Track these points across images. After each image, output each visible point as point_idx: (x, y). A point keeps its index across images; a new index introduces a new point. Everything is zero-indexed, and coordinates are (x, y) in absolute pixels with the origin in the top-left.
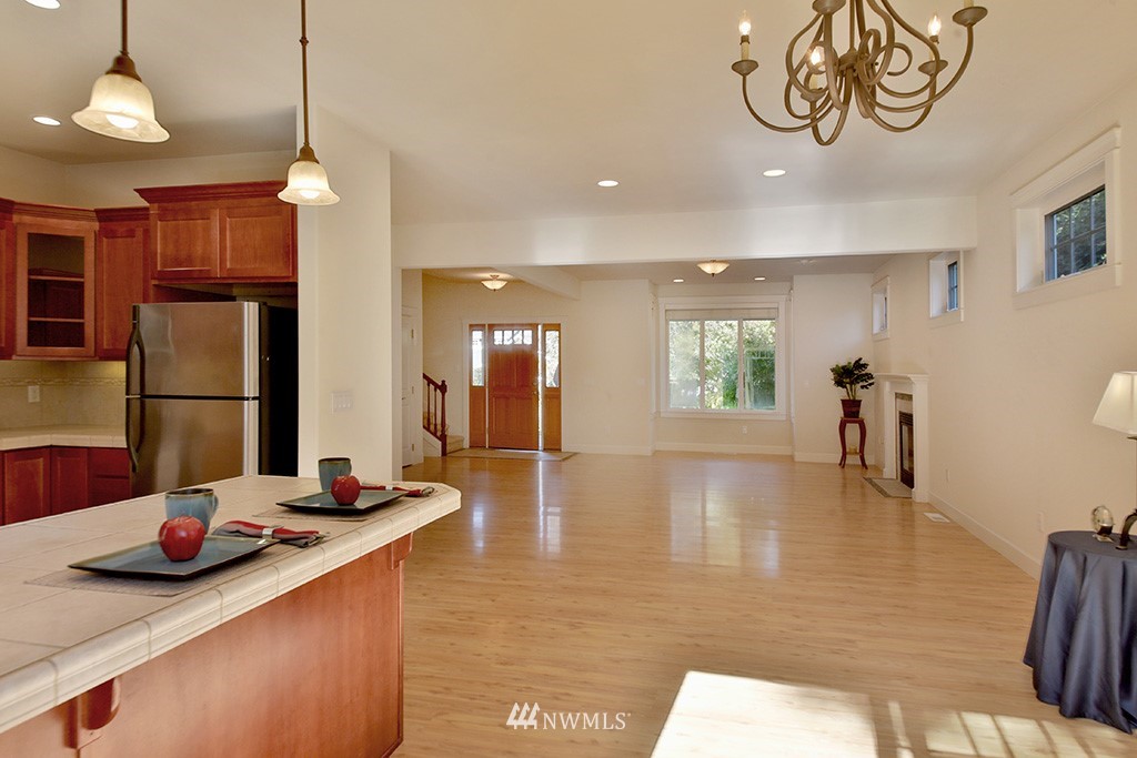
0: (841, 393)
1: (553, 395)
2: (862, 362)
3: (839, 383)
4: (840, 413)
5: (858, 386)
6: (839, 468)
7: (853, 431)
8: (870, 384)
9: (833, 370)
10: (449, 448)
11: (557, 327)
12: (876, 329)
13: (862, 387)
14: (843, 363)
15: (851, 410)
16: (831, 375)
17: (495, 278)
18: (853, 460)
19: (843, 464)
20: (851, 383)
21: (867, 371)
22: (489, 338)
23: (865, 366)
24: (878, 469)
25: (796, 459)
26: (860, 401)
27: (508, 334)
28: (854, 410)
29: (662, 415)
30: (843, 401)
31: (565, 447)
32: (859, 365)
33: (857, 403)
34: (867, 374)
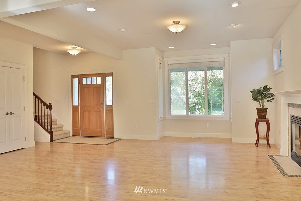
0: (257, 105)
1: (110, 109)
2: (268, 87)
3: (255, 99)
4: (255, 116)
5: (266, 100)
6: (255, 146)
7: (263, 126)
8: (272, 99)
9: (252, 92)
10: (54, 138)
11: (111, 74)
12: (275, 68)
13: (268, 101)
14: (257, 88)
15: (262, 114)
16: (251, 95)
17: (74, 49)
18: (263, 142)
19: (257, 144)
20: (262, 99)
21: (271, 91)
22: (80, 82)
23: (269, 89)
24: (277, 147)
25: (233, 142)
26: (267, 109)
27: (89, 79)
28: (263, 114)
29: (167, 118)
30: (257, 109)
31: (116, 136)
32: (266, 88)
33: (266, 110)
34: (270, 94)
